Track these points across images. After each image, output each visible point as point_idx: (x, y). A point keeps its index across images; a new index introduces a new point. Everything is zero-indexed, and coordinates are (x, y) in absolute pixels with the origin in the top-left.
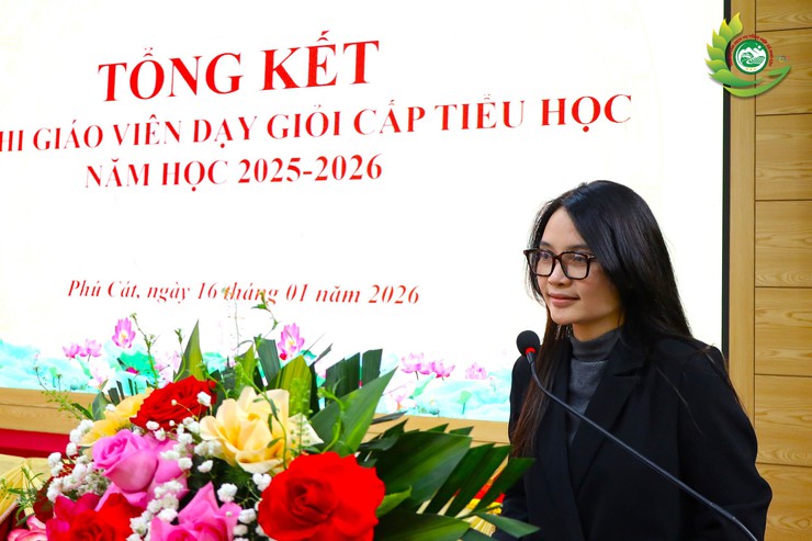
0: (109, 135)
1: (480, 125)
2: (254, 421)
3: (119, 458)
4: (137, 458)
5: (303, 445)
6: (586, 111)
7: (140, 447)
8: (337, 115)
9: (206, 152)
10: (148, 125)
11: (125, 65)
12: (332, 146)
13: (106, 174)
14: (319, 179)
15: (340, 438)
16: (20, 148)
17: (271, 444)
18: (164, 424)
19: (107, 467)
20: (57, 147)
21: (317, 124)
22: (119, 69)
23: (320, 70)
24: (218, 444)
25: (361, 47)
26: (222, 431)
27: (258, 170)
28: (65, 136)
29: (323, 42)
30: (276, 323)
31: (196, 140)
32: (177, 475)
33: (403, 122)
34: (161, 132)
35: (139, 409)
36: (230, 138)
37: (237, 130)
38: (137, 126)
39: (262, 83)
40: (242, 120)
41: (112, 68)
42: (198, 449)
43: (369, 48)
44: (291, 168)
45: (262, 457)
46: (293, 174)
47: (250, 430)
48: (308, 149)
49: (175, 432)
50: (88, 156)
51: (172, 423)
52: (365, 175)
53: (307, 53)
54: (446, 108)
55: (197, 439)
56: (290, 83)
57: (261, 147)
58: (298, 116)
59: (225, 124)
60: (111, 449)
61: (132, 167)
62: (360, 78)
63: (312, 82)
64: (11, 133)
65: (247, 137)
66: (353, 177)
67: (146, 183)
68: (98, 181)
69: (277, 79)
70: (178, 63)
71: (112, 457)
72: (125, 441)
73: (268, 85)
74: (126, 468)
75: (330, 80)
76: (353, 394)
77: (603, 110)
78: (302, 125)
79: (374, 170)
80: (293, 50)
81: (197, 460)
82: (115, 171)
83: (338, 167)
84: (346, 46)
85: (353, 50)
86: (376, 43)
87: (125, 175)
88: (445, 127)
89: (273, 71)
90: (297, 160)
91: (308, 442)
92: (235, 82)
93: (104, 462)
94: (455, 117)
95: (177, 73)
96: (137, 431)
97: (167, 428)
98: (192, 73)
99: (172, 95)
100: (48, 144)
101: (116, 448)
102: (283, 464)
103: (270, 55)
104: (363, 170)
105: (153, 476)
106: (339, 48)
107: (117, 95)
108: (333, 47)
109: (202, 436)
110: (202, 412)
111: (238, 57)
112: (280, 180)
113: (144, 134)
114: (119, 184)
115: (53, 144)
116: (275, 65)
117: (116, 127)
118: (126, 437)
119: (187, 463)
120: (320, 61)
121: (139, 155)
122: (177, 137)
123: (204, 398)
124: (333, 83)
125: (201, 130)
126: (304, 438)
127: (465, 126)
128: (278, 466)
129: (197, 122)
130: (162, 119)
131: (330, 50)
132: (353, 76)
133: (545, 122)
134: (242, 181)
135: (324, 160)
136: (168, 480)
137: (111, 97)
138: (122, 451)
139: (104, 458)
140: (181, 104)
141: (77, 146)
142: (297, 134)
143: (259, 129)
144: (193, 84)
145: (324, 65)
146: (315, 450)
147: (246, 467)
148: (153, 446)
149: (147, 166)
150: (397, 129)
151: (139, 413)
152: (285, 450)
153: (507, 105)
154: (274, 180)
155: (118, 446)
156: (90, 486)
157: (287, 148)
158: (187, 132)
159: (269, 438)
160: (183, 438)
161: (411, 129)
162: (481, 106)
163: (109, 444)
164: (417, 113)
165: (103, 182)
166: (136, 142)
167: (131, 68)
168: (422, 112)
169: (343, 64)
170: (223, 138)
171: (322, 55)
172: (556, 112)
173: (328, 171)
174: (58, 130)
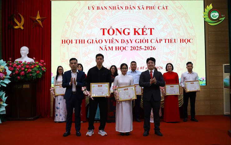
0: (104, 41)
1: (171, 42)
6: (186, 41)
8: (148, 40)
9: (124, 45)
10: (112, 40)
11: (106, 29)
12: (146, 44)
13: (104, 48)
14: (145, 50)
16: (84, 43)
20: (93, 43)
21: (144, 41)
22: (105, 30)
23: (144, 32)
25: (151, 29)
27: (134, 48)
29: (144, 28)
31: (122, 43)
33: (159, 41)
34: (115, 41)
38: (110, 40)
40: (130, 40)
41: (104, 29)
43: (152, 29)
44: (140, 48)
46: (140, 49)
48: (143, 45)
50: (99, 45)
52: (153, 49)
53: (142, 29)
54: (165, 40)
57: (134, 44)
58: (141, 40)
59: (127, 40)
61: (109, 47)
62: (151, 34)
63: (143, 34)
64: (82, 40)
65: (131, 43)
66: (151, 50)
67: (112, 50)
68: (102, 49)
69: (136, 33)
70: (117, 29)
73: (135, 34)
77: (189, 41)
78: (141, 41)
79: (154, 49)
80: (139, 29)
82: (106, 48)
83: (148, 48)
84: (148, 29)
86: (154, 29)
88: (165, 42)
89: (136, 32)
92: (129, 33)
94: (167, 41)
95: (117, 31)
98: (120, 31)
99: (116, 35)
100: (90, 42)
103: (135, 29)
106: (147, 29)
107: (105, 34)
108: (146, 29)
111: (129, 29)
113: (111, 41)
114: (107, 50)
115: (92, 42)
116: (136, 31)
117: (105, 40)
121: (111, 45)
122: (118, 42)
124: (147, 34)
125: (123, 41)
127: (169, 42)
130: (115, 39)
134: (131, 50)
135: (146, 47)
137: (104, 34)
140: (119, 37)
141: (97, 43)
142: (141, 42)
143: (134, 42)
144: (120, 33)
145: (145, 32)
149: (112, 47)
150: (158, 42)
153: (175, 39)
154: (137, 50)
157: (139, 45)
158: (120, 41)
161: (160, 42)
162: (171, 40)
164: (161, 40)
165: (103, 50)
166: (110, 43)
167: (108, 30)
168: (162, 40)
169: (148, 32)
170: (127, 43)
171: (144, 30)
172: (182, 41)
173: (146, 49)
174: (93, 40)
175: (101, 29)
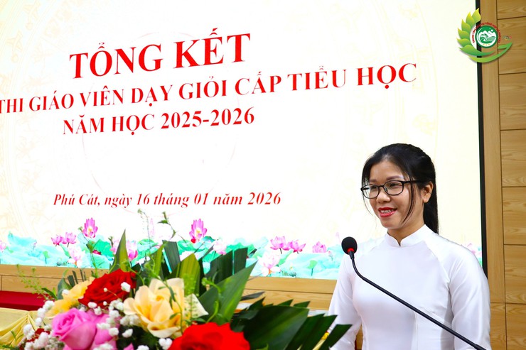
0: (78, 100)
1: (317, 86)
2: (161, 301)
3: (69, 329)
4: (82, 327)
5: (194, 317)
6: (387, 75)
7: (84, 320)
8: (224, 82)
9: (140, 109)
10: (103, 93)
11: (86, 54)
12: (221, 103)
13: (76, 125)
14: (213, 124)
15: (219, 312)
16: (21, 110)
17: (172, 317)
18: (99, 303)
19: (62, 334)
20: (45, 108)
21: (211, 89)
22: (83, 57)
23: (212, 54)
24: (136, 317)
25: (238, 38)
26: (139, 308)
27: (175, 120)
28: (50, 101)
29: (214, 36)
30: (174, 233)
31: (133, 101)
32: (109, 339)
33: (267, 86)
34: (111, 97)
35: (84, 292)
36: (155, 100)
37: (159, 94)
38: (95, 93)
39: (175, 64)
40: (163, 88)
41: (79, 57)
42: (123, 321)
43: (244, 39)
44: (195, 118)
45: (166, 326)
46: (196, 122)
47: (158, 307)
48: (206, 105)
49: (107, 309)
50: (64, 113)
51: (105, 303)
52: (244, 121)
53: (203, 43)
54: (295, 76)
55: (122, 314)
56: (193, 63)
57: (176, 105)
58: (199, 84)
59: (152, 90)
60: (64, 322)
61: (93, 120)
62: (238, 58)
63: (208, 62)
64: (15, 100)
65: (166, 99)
66: (236, 123)
67: (102, 130)
68: (71, 130)
69: (184, 62)
70: (120, 52)
71: (65, 328)
72: (73, 316)
73: (179, 65)
74: (74, 335)
75: (219, 60)
76: (228, 280)
77: (398, 74)
78: (202, 90)
79: (249, 117)
80: (195, 41)
81: (122, 329)
82: (82, 123)
83: (226, 117)
84: (229, 37)
85: (233, 40)
86: (248, 35)
87: (88, 125)
88: (295, 88)
89: (182, 55)
90: (199, 112)
91: (197, 315)
92: (158, 63)
93: (60, 331)
94: (301, 82)
95: (120, 59)
96: (82, 309)
97: (102, 307)
98: (131, 58)
99: (117, 73)
100: (39, 107)
101: (68, 322)
102: (180, 330)
103: (180, 45)
104: (242, 118)
105: (93, 340)
106: (224, 39)
108: (220, 39)
109: (125, 312)
110: (124, 296)
111: (159, 47)
112: (188, 126)
113: (100, 99)
114: (85, 131)
115: (42, 107)
116: (183, 52)
117: (82, 95)
118: (74, 313)
119: (115, 331)
120: (212, 48)
121: (97, 112)
122: (121, 100)
123: (126, 286)
124: (221, 62)
125: (137, 95)
126: (194, 313)
127: (308, 87)
128: (177, 331)
129: (134, 90)
130: (111, 89)
131: (219, 41)
132: (234, 58)
133: (360, 83)
134: (164, 127)
135: (216, 112)
136: (103, 343)
137: (78, 75)
138: (71, 323)
139: (60, 329)
140: (124, 79)
141: (57, 107)
142: (199, 96)
143: (174, 94)
144: (130, 65)
145: (215, 51)
146: (202, 320)
147: (155, 334)
148: (93, 318)
149: (102, 119)
150: (263, 91)
151: (85, 295)
152: (182, 321)
153: (334, 73)
154: (185, 126)
155: (69, 319)
156: (53, 345)
157: (192, 105)
158: (127, 97)
159: (171, 312)
160: (113, 314)
161: (272, 90)
162: (317, 74)
163: (63, 318)
164: (276, 80)
165: (74, 131)
166: (95, 104)
167: (90, 56)
168: (279, 79)
169: (227, 50)
170: (151, 100)
171: (213, 44)
172: (367, 76)
173: (219, 119)
174: (45, 98)
175: (71, 56)
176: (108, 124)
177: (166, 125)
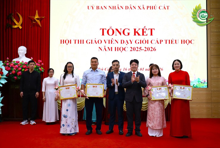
0: (103, 42)
1: (172, 43)
6: (188, 42)
8: (148, 40)
9: (124, 46)
10: (111, 40)
11: (106, 29)
12: (147, 45)
13: (103, 49)
14: (145, 51)
16: (83, 43)
20: (92, 43)
21: (144, 42)
22: (105, 30)
23: (144, 33)
25: (151, 30)
27: (134, 49)
28: (94, 41)
29: (145, 28)
31: (121, 43)
33: (159, 42)
34: (114, 42)
36: (128, 43)
37: (129, 42)
38: (109, 40)
39: (134, 34)
40: (130, 40)
41: (103, 30)
43: (153, 30)
44: (140, 49)
46: (140, 50)
48: (143, 46)
50: (98, 45)
52: (153, 50)
53: (142, 30)
54: (166, 40)
56: (139, 35)
57: (134, 45)
58: (141, 40)
59: (127, 41)
61: (108, 48)
62: (151, 34)
63: (143, 35)
64: (81, 40)
65: (131, 43)
66: (151, 51)
67: (112, 51)
68: (101, 50)
69: (136, 34)
70: (117, 30)
77: (190, 42)
78: (142, 42)
79: (155, 50)
80: (139, 29)
82: (105, 48)
83: (148, 49)
84: (149, 29)
85: (150, 30)
86: (154, 29)
87: (107, 49)
88: (166, 43)
89: (136, 32)
90: (141, 47)
92: (129, 34)
94: (168, 42)
95: (117, 31)
98: (120, 32)
99: (116, 35)
100: (90, 43)
103: (135, 30)
104: (153, 49)
106: (148, 29)
107: (104, 34)
108: (147, 29)
111: (129, 29)
112: (138, 51)
113: (111, 42)
114: (106, 51)
115: (91, 43)
116: (136, 31)
117: (105, 40)
120: (144, 31)
121: (110, 46)
122: (118, 43)
124: (147, 35)
125: (122, 42)
127: (169, 43)
129: (121, 40)
130: (114, 39)
132: (150, 34)
133: (182, 43)
134: (131, 51)
135: (146, 48)
137: (103, 34)
140: (118, 37)
141: (96, 43)
143: (133, 42)
144: (120, 34)
145: (145, 32)
149: (112, 48)
150: (158, 43)
153: (176, 40)
154: (137, 51)
157: (139, 45)
161: (160, 43)
162: (172, 40)
164: (161, 41)
165: (102, 50)
166: (109, 43)
167: (107, 30)
168: (162, 41)
169: (149, 32)
170: (127, 43)
171: (145, 30)
173: (147, 49)
174: (92, 40)
175: (100, 29)
176: (114, 49)
177: (132, 50)
